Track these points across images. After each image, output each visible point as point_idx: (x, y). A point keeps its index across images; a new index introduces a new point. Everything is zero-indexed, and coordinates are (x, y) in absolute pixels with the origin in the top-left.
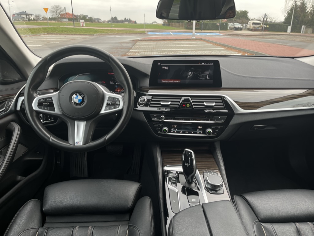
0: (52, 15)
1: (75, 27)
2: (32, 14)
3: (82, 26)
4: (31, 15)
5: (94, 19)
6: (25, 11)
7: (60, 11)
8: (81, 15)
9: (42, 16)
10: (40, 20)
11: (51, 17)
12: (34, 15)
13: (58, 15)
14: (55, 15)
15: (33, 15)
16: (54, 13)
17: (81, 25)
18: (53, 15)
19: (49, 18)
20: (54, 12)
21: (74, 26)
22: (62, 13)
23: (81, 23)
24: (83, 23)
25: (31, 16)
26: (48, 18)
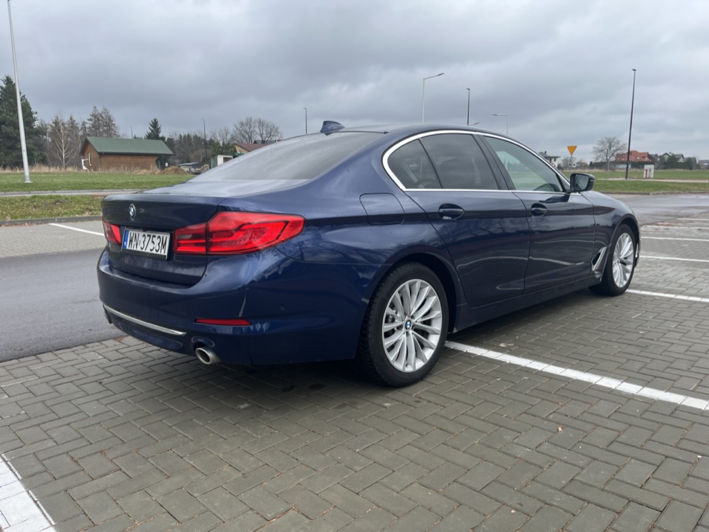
0: (595, 157)
1: (628, 179)
2: (557, 157)
3: (646, 178)
4: (555, 158)
5: (700, 161)
6: (546, 152)
7: (614, 149)
8: (666, 154)
9: (578, 160)
10: (573, 168)
11: (593, 161)
12: (562, 158)
13: (608, 157)
14: (603, 158)
15: (558, 159)
16: (602, 153)
17: (644, 176)
18: (597, 158)
19: (591, 163)
20: (602, 151)
21: (626, 178)
22: (619, 152)
23: (645, 172)
24: (648, 172)
25: (555, 160)
26: (589, 163)
